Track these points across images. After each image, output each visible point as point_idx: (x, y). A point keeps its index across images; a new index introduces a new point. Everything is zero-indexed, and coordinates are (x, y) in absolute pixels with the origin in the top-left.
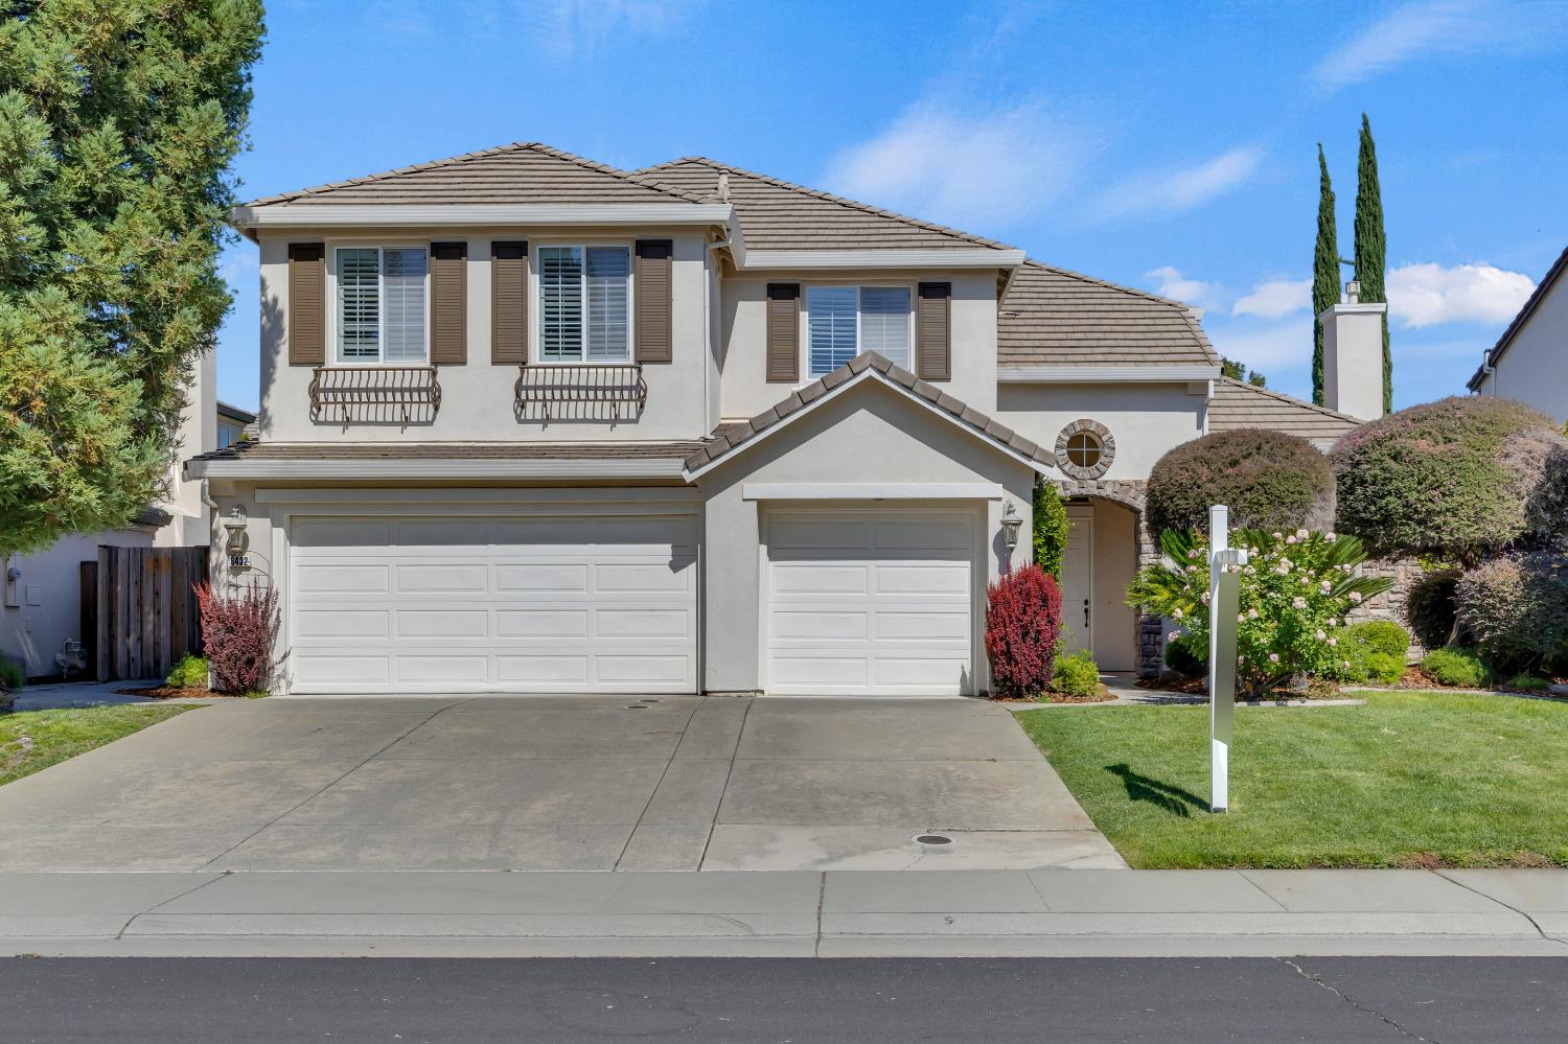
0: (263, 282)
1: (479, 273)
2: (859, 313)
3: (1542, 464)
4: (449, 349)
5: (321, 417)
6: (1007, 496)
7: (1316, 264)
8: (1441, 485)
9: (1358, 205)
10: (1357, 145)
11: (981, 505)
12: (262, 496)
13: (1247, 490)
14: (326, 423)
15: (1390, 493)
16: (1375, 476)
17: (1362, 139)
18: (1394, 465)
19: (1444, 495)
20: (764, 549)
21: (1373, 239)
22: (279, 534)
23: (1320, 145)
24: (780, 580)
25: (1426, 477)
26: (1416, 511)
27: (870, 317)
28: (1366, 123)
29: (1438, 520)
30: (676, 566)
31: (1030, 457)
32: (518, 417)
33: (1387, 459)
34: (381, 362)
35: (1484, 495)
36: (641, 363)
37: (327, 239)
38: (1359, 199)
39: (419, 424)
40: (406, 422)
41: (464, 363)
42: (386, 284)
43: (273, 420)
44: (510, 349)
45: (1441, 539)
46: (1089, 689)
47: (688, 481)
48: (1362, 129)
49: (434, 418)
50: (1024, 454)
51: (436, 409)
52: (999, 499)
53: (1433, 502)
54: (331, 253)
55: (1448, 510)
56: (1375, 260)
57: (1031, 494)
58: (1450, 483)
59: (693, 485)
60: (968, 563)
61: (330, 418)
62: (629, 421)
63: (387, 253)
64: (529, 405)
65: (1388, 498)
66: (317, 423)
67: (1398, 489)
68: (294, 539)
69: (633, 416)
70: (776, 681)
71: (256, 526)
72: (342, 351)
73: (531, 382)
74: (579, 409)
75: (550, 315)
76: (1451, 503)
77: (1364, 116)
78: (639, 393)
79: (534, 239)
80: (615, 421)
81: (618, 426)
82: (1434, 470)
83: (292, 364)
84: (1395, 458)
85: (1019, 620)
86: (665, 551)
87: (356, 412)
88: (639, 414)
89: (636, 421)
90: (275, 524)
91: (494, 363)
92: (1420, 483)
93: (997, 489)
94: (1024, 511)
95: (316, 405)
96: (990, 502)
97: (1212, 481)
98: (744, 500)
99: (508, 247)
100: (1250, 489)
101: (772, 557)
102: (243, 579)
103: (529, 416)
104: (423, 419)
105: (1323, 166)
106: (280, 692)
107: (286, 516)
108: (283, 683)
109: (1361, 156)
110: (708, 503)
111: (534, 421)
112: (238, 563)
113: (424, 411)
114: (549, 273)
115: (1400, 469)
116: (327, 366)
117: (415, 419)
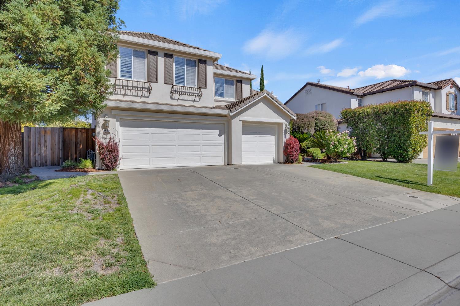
2: (225, 84)
4: (153, 78)
5: (116, 92)
8: (326, 125)
11: (281, 124)
12: (114, 112)
14: (118, 94)
15: (316, 126)
20: (242, 132)
21: (263, 86)
22: (118, 124)
28: (262, 67)
30: (220, 135)
31: (292, 115)
32: (171, 98)
34: (133, 79)
35: (332, 127)
36: (199, 88)
40: (141, 96)
41: (157, 83)
44: (168, 81)
49: (149, 96)
51: (150, 93)
52: (284, 123)
57: (289, 122)
59: (231, 116)
60: (274, 136)
61: (120, 93)
62: (197, 101)
63: (134, 51)
64: (174, 95)
66: (115, 94)
67: (318, 125)
68: (121, 125)
69: (198, 100)
71: (112, 121)
73: (174, 89)
74: (186, 97)
75: (177, 74)
76: (327, 128)
78: (200, 95)
79: (174, 54)
80: (194, 101)
82: (324, 123)
84: (316, 120)
86: (217, 132)
87: (127, 92)
88: (199, 100)
90: (117, 121)
91: (165, 83)
92: (322, 125)
94: (288, 125)
95: (115, 89)
98: (239, 120)
99: (168, 55)
102: (108, 136)
104: (146, 96)
107: (119, 118)
110: (232, 121)
111: (175, 99)
112: (106, 131)
113: (146, 94)
114: (177, 64)
115: (318, 122)
116: (118, 78)
117: (144, 95)
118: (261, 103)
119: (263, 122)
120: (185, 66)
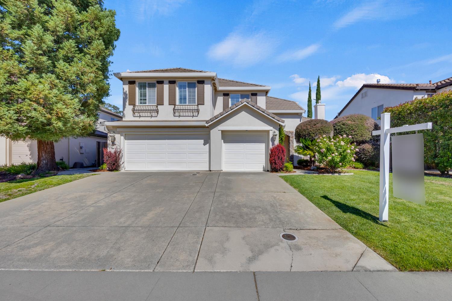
0: (123, 89)
1: (166, 87)
2: (240, 99)
3: (373, 125)
4: (160, 102)
5: (135, 115)
6: (274, 129)
7: (308, 101)
8: (354, 130)
9: (317, 91)
10: (317, 81)
11: (268, 132)
12: (118, 130)
14: (136, 117)
15: (342, 131)
16: (339, 129)
19: (354, 132)
20: (223, 141)
21: (319, 96)
22: (122, 138)
23: (310, 82)
24: (226, 147)
25: (351, 128)
27: (242, 99)
29: (353, 136)
30: (205, 144)
31: (279, 121)
32: (174, 115)
33: (341, 125)
34: (147, 104)
35: (363, 131)
36: (198, 105)
37: (136, 80)
38: (317, 89)
39: (154, 117)
40: (152, 116)
41: (163, 105)
42: (148, 89)
43: (126, 116)
44: (172, 102)
45: (353, 140)
46: (291, 170)
47: (207, 126)
48: (318, 78)
49: (157, 116)
51: (158, 114)
52: (272, 130)
53: (352, 133)
54: (137, 83)
55: (355, 134)
57: (278, 129)
58: (356, 129)
59: (207, 127)
60: (264, 144)
61: (137, 116)
62: (196, 116)
63: (148, 83)
64: (176, 113)
65: (342, 132)
66: (134, 117)
67: (344, 131)
68: (125, 139)
69: (197, 115)
70: (226, 168)
71: (117, 136)
72: (140, 103)
73: (176, 109)
74: (185, 114)
75: (180, 96)
76: (355, 133)
77: (319, 76)
78: (198, 111)
79: (177, 81)
80: (193, 116)
81: (194, 117)
82: (352, 127)
83: (129, 105)
84: (343, 125)
85: (277, 155)
86: (202, 141)
87: (142, 114)
88: (198, 115)
89: (197, 116)
90: (121, 135)
91: (169, 105)
92: (349, 129)
93: (271, 128)
94: (277, 133)
95: (134, 113)
96: (270, 131)
97: (311, 128)
98: (219, 130)
99: (172, 82)
100: (319, 130)
101: (224, 143)
102: (114, 147)
104: (155, 116)
106: (122, 171)
107: (124, 134)
108: (123, 168)
109: (318, 83)
110: (211, 131)
111: (177, 116)
112: (113, 143)
113: (155, 114)
114: (180, 87)
115: (344, 127)
116: (136, 105)
117: (153, 116)
118: (243, 112)
119: (247, 130)
120: (187, 88)
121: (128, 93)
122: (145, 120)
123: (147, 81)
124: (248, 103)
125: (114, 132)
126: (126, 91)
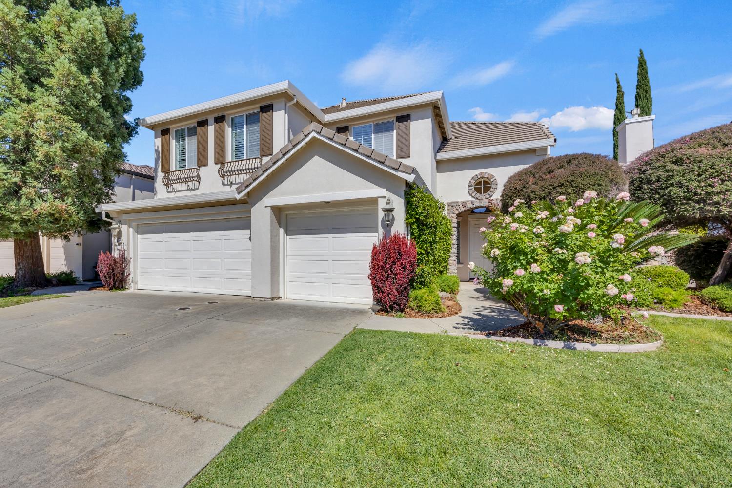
0: (155, 143)
1: (211, 129)
2: (373, 134)
4: (202, 161)
5: (169, 190)
6: (390, 195)
13: (558, 186)
14: (170, 192)
15: (672, 185)
16: (659, 177)
17: (639, 60)
18: (676, 167)
20: (282, 230)
21: (645, 101)
23: (616, 74)
25: (706, 170)
26: (696, 194)
27: (378, 135)
28: (641, 53)
29: (717, 199)
31: (397, 170)
32: (223, 183)
33: (670, 164)
34: (187, 167)
36: (262, 156)
37: (171, 127)
39: (195, 189)
40: (191, 190)
41: (207, 165)
42: (188, 140)
43: (158, 192)
44: (220, 160)
45: (719, 211)
46: (433, 309)
48: (639, 56)
49: (198, 187)
50: (394, 169)
51: (199, 184)
52: (385, 197)
53: (713, 187)
54: (172, 132)
56: (646, 109)
57: (403, 193)
60: (377, 235)
61: (172, 190)
63: (188, 129)
64: (226, 178)
65: (671, 188)
66: (168, 192)
67: (679, 182)
68: (138, 232)
70: (290, 293)
71: (124, 228)
73: (226, 169)
79: (227, 112)
82: (713, 164)
83: (162, 172)
84: (676, 163)
90: (130, 226)
91: (215, 163)
92: (700, 175)
93: (382, 192)
95: (168, 185)
96: (379, 199)
97: (535, 183)
98: (266, 207)
99: (220, 118)
101: (287, 233)
102: (120, 248)
103: (226, 183)
104: (196, 188)
105: (618, 82)
106: (131, 289)
111: (228, 185)
112: (119, 241)
113: (196, 184)
114: (234, 125)
115: (681, 168)
116: (170, 171)
117: (193, 188)
118: (316, 159)
120: (245, 126)
121: (160, 149)
122: (183, 195)
123: (186, 125)
124: (319, 133)
125: (120, 222)
126: (158, 147)
